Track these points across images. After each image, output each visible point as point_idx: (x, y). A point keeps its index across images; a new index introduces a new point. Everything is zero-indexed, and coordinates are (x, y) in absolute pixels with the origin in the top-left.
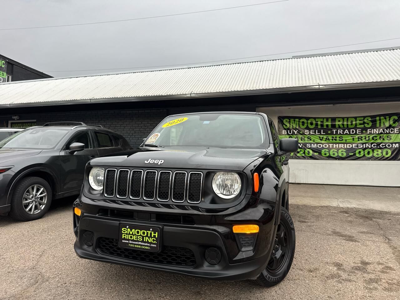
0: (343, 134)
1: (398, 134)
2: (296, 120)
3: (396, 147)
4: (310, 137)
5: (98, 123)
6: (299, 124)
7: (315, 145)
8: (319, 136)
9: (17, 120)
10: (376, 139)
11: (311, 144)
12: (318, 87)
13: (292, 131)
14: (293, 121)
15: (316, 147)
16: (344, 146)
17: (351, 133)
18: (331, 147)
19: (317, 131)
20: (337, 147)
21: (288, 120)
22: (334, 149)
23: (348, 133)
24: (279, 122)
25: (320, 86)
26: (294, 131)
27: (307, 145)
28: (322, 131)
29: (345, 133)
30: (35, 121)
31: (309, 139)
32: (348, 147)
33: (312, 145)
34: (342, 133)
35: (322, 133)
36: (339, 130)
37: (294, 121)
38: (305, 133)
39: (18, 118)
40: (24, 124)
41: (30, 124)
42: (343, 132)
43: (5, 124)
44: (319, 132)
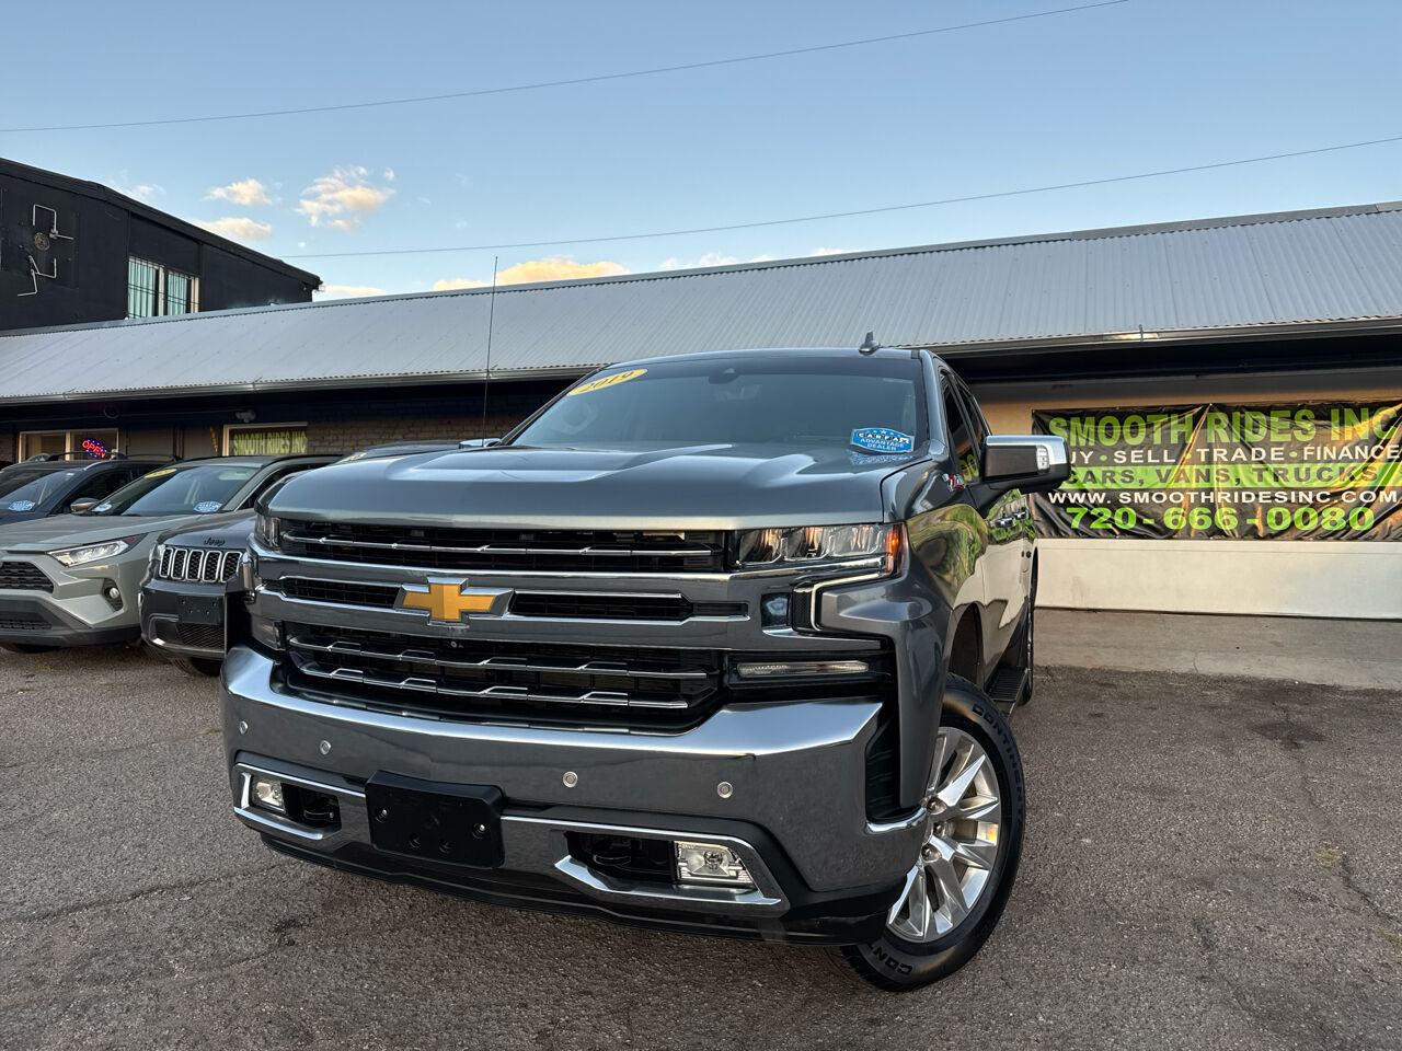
0: (1230, 463)
1: (1398, 460)
2: (1087, 419)
3: (1388, 500)
4: (1131, 472)
5: (493, 432)
6: (1096, 433)
7: (1146, 494)
8: (1157, 468)
9: (251, 422)
10: (1330, 478)
11: (1132, 491)
12: (1138, 336)
13: (1074, 454)
14: (1080, 424)
15: (1147, 501)
16: (1232, 498)
17: (1253, 458)
18: (1192, 501)
19: (1150, 452)
20: (1212, 501)
21: (1063, 422)
22: (1202, 505)
23: (1245, 459)
24: (1034, 426)
25: (1145, 336)
26: (1082, 453)
27: (1121, 495)
28: (1166, 452)
29: (1233, 459)
30: (304, 424)
31: (1127, 476)
32: (1244, 500)
33: (1137, 494)
34: (1226, 460)
35: (1166, 460)
36: (1215, 451)
37: (1083, 422)
38: (1116, 460)
39: (253, 418)
40: (269, 435)
41: (288, 434)
42: (1229, 456)
43: (213, 435)
44: (1158, 455)
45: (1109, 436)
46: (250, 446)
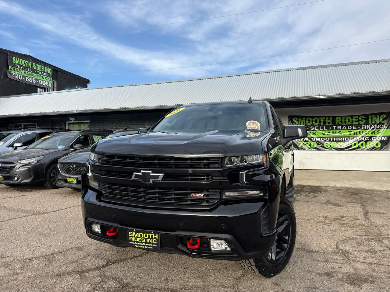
45: (309, 123)
46: (74, 127)
